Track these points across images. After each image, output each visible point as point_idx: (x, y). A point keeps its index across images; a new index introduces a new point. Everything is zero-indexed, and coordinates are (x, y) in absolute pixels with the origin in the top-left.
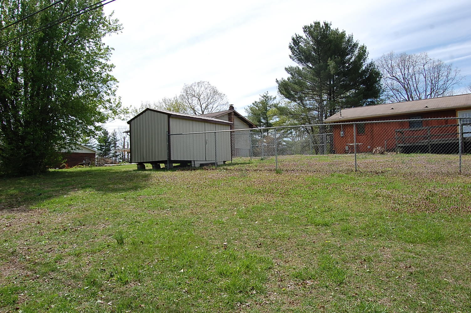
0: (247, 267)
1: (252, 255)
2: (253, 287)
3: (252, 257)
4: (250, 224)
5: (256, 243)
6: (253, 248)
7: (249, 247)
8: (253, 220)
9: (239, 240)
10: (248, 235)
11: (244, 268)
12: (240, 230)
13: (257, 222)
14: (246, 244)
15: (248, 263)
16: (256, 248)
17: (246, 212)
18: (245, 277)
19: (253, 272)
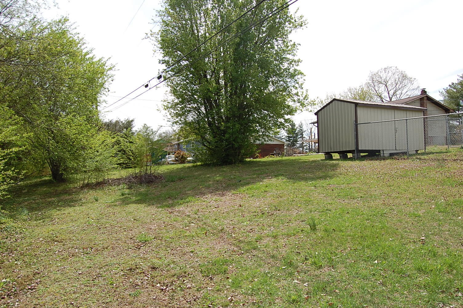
0: (450, 266)
1: (455, 253)
2: (458, 289)
3: (455, 255)
4: (452, 219)
5: (460, 241)
6: (457, 246)
7: (452, 244)
8: (455, 215)
9: (439, 235)
10: (449, 230)
11: (447, 266)
12: (439, 225)
13: (460, 217)
14: (447, 240)
15: (451, 262)
16: (460, 246)
17: (447, 206)
18: (447, 276)
19: (457, 272)
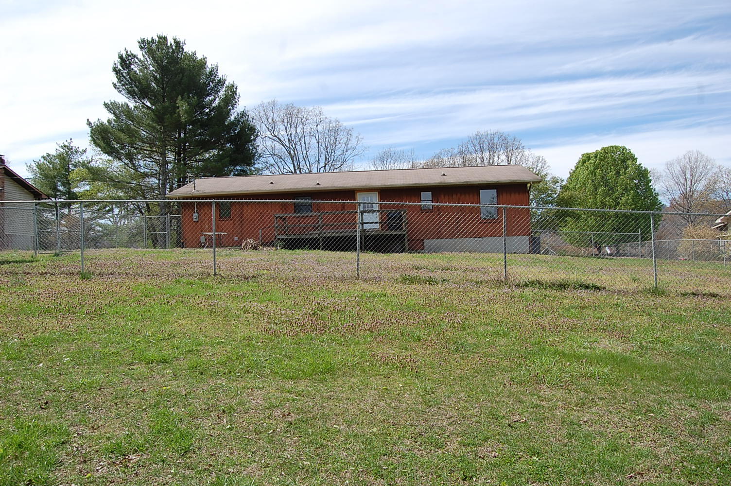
0: (20, 446)
1: (30, 424)
2: (30, 480)
3: (29, 426)
4: (28, 369)
5: (38, 402)
6: (33, 411)
7: (25, 409)
8: (34, 361)
9: (5, 399)
10: (23, 388)
11: (14, 448)
12: (7, 381)
13: (42, 364)
14: (18, 404)
15: (22, 439)
16: (38, 410)
17: (21, 349)
18: (14, 464)
19: (32, 453)
